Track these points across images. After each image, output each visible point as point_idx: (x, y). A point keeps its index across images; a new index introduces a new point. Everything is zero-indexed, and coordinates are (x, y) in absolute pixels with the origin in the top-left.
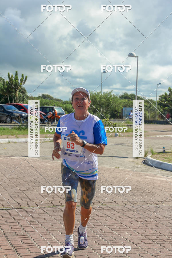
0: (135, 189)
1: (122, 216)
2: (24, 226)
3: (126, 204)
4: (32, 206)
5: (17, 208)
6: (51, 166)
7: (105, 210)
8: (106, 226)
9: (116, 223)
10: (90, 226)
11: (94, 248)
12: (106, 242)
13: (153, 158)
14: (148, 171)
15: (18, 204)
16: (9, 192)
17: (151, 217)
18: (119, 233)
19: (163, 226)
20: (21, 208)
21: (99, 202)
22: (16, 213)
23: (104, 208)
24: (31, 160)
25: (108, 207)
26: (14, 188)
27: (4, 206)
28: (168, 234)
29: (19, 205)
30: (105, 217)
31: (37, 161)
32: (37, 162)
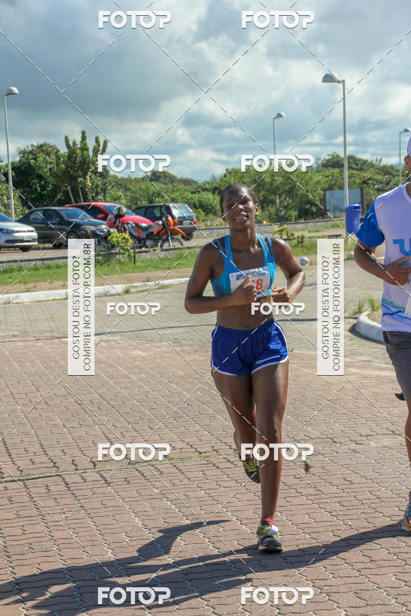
0: (314, 407)
2: (53, 524)
4: (83, 467)
5: (50, 474)
6: (144, 358)
13: (373, 320)
14: (355, 354)
15: (52, 465)
16: (40, 433)
17: (335, 482)
19: (356, 503)
20: (58, 475)
22: (43, 490)
24: (104, 344)
26: (52, 423)
27: (21, 471)
29: (55, 466)
30: (234, 489)
31: (118, 346)
32: (116, 348)
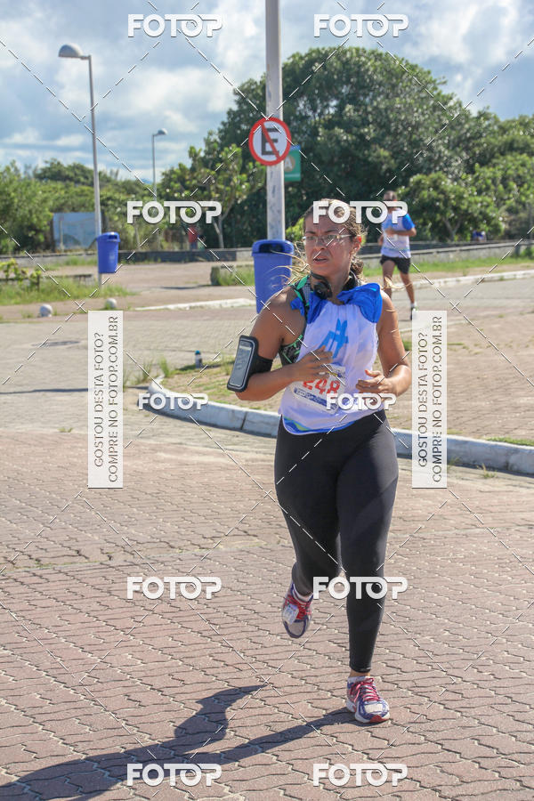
1: (107, 600)
3: (112, 555)
7: (55, 584)
8: (63, 640)
9: (91, 625)
10: (14, 646)
11: (40, 718)
12: (72, 692)
13: (170, 389)
14: (159, 435)
18: (108, 659)
19: (229, 619)
21: (30, 556)
23: (47, 577)
25: (60, 572)
28: (245, 646)
30: (57, 609)
